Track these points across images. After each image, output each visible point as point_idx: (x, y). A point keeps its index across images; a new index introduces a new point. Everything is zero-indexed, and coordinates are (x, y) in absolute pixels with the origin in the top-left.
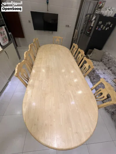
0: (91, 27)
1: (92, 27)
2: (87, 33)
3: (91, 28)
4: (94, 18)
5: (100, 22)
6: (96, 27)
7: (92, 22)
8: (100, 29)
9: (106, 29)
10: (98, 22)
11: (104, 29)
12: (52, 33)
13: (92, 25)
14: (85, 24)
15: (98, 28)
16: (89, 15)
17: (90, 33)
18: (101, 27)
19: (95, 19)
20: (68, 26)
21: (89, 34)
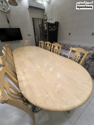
4: (45, 25)
5: (50, 27)
6: (49, 30)
7: (45, 27)
11: (53, 30)
12: (19, 41)
18: (51, 29)
20: (30, 35)
21: (47, 34)
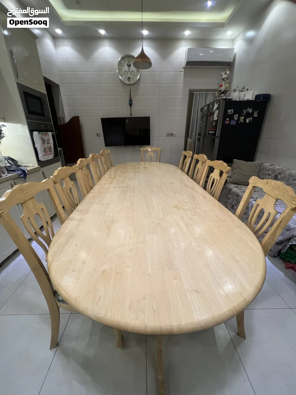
0: (213, 121)
1: (217, 121)
2: (209, 134)
3: (214, 123)
5: (231, 111)
6: (224, 120)
8: (233, 123)
9: (248, 121)
10: (226, 112)
11: (242, 121)
13: (215, 118)
14: (203, 122)
15: (230, 120)
16: (206, 108)
17: (215, 131)
19: (218, 108)
20: (172, 135)
